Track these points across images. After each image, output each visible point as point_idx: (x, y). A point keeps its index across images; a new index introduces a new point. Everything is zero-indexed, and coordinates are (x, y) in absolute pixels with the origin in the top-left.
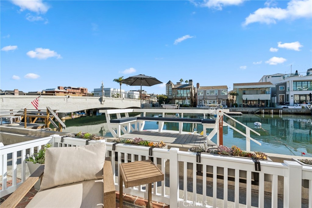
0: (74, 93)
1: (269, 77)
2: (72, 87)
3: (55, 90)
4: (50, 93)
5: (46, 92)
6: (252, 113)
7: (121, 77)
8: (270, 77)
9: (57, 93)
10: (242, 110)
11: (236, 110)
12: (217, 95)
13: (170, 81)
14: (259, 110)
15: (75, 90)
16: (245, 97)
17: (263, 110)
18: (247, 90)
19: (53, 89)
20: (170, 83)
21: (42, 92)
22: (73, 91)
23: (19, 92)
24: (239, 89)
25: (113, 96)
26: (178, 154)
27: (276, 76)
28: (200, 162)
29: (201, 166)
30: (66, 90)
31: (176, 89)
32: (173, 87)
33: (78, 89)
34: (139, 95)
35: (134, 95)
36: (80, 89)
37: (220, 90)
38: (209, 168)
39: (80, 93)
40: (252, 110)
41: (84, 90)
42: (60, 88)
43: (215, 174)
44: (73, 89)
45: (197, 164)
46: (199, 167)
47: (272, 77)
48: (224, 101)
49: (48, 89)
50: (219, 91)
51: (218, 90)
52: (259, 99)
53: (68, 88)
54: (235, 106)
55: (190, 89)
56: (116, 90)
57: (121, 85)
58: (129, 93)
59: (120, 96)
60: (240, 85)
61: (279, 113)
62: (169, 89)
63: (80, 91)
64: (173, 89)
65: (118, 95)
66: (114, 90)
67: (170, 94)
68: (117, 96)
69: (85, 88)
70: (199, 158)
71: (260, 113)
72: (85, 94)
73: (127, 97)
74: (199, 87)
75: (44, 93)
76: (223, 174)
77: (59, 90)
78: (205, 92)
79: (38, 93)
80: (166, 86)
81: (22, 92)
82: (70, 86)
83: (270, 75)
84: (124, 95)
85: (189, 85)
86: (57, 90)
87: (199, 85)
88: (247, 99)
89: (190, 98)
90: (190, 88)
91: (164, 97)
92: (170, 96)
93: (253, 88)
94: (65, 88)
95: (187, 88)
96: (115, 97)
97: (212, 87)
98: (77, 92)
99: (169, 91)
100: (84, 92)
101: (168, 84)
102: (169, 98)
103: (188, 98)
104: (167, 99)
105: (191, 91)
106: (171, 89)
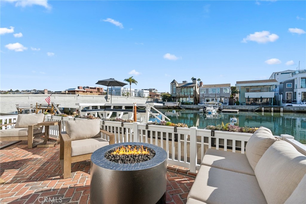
0: (91, 92)
1: (278, 74)
2: (90, 87)
3: (75, 90)
4: (72, 92)
5: (69, 91)
6: (252, 111)
7: (131, 77)
8: (280, 74)
9: (77, 92)
10: (242, 108)
11: (236, 108)
12: (220, 93)
13: (174, 80)
14: (258, 108)
15: (92, 89)
16: (247, 95)
17: (263, 108)
18: (250, 87)
19: (74, 89)
20: (174, 82)
21: (65, 92)
22: (90, 90)
23: (48, 91)
24: (241, 87)
25: (123, 95)
26: (196, 131)
27: (286, 73)
28: (214, 136)
29: (215, 139)
30: (85, 89)
31: (180, 87)
32: (177, 85)
33: (95, 88)
34: (149, 94)
35: (144, 93)
36: (97, 89)
37: (223, 88)
38: (221, 140)
39: (97, 92)
40: (252, 108)
41: (100, 89)
42: (80, 88)
43: (225, 145)
44: (91, 88)
45: (212, 138)
46: (213, 140)
47: (281, 74)
48: (226, 99)
49: (70, 89)
50: (221, 90)
51: (220, 88)
52: (261, 97)
53: (87, 87)
54: (235, 104)
55: (193, 88)
56: (127, 89)
57: (130, 84)
58: (139, 92)
59: (130, 95)
60: (243, 83)
61: (280, 110)
62: (174, 87)
63: (96, 90)
64: (177, 87)
65: (128, 93)
66: (125, 89)
67: (174, 93)
68: (127, 95)
69: (101, 88)
70: (213, 133)
71: (260, 111)
72: (101, 92)
73: (137, 96)
74: (202, 86)
75: (67, 92)
76: (232, 146)
77: (78, 90)
78: (207, 90)
79: (62, 92)
80: (170, 85)
81: (50, 91)
82: (88, 86)
83: (280, 72)
84: (134, 94)
85: (193, 84)
86: (77, 89)
87: (202, 84)
88: (249, 97)
89: (192, 96)
90: (193, 86)
91: (167, 95)
92: (174, 94)
93: (257, 86)
94: (84, 88)
95: (190, 87)
96: (125, 96)
97: (215, 86)
98: (94, 91)
99: (174, 89)
100: (100, 91)
101: (172, 82)
102: (173, 96)
103: (191, 96)
104: (170, 97)
105: (194, 89)
106: (175, 87)
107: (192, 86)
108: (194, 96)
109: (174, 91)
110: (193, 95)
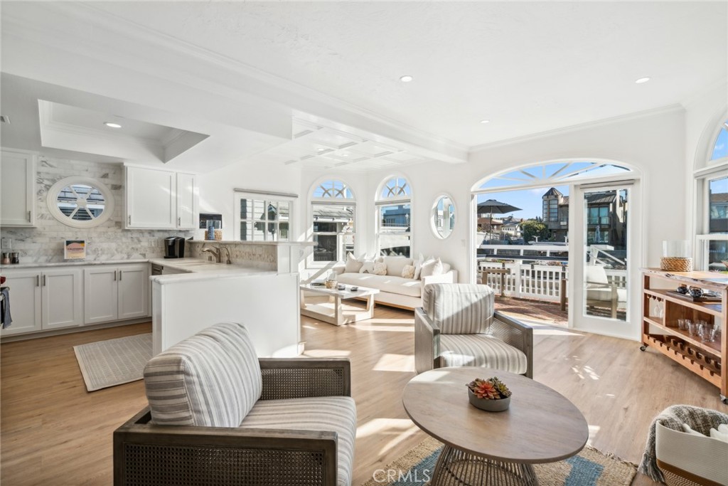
13: (553, 189)
20: (553, 194)
32: (561, 201)
55: (609, 207)
64: (561, 206)
67: (552, 220)
80: (542, 200)
89: (607, 227)
90: (608, 204)
91: (536, 226)
92: (552, 224)
99: (552, 206)
101: (547, 194)
102: (549, 228)
103: (603, 227)
104: (544, 229)
105: (611, 210)
106: (556, 206)
107: (604, 203)
108: (612, 229)
109: (551, 215)
110: (610, 225)
